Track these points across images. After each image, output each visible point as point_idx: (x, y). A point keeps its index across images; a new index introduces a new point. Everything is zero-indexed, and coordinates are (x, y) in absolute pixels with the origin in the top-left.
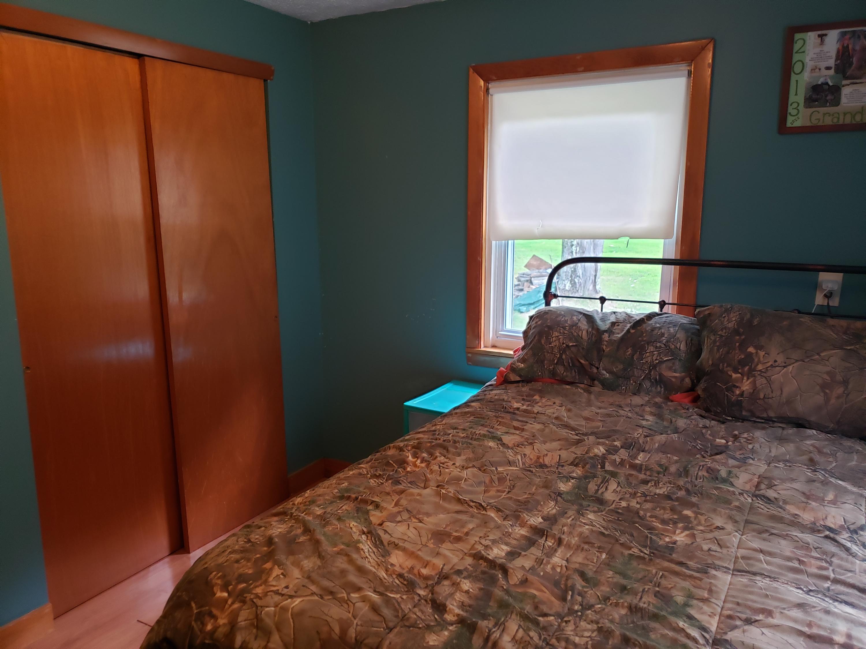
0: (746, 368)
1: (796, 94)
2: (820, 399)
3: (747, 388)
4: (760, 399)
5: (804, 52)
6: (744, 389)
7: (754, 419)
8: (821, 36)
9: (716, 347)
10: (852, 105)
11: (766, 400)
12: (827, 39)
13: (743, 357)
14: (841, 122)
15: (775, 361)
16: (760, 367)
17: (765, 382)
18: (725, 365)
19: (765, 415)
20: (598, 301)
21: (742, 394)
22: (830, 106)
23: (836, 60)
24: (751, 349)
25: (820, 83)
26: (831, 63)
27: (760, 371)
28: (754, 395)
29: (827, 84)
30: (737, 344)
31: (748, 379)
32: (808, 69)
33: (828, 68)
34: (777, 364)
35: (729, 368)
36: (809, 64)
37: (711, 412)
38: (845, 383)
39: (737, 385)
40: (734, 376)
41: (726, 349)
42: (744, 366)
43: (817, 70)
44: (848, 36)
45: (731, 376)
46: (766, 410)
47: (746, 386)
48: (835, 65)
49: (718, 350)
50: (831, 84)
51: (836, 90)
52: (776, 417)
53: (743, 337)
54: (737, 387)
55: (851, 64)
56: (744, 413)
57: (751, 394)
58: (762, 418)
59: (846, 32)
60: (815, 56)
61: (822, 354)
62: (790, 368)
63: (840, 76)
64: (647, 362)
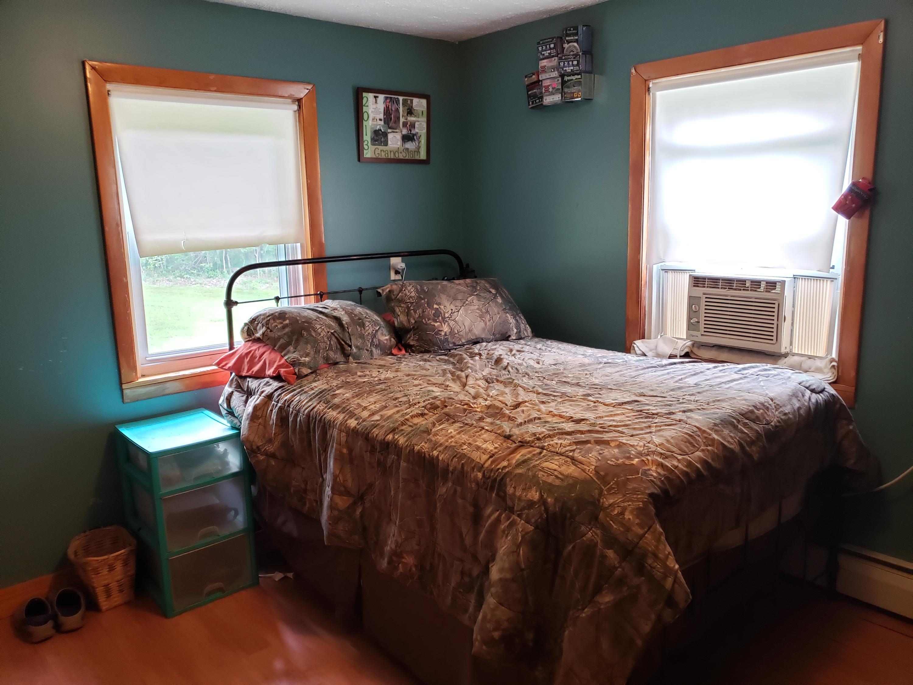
0: (440, 318)
1: (366, 135)
2: (482, 324)
3: (447, 329)
4: (456, 334)
5: (367, 106)
6: (445, 330)
7: (455, 347)
8: (376, 97)
9: (412, 311)
10: (394, 146)
11: (459, 333)
12: (378, 99)
13: (434, 312)
14: (389, 157)
15: (452, 310)
16: (447, 315)
17: (454, 323)
18: (427, 319)
19: (461, 343)
20: (274, 301)
21: (446, 335)
22: (383, 146)
23: (384, 115)
24: (435, 306)
25: (377, 129)
26: (382, 116)
27: (448, 317)
28: (452, 332)
29: (381, 130)
30: (426, 305)
31: (445, 324)
32: (371, 118)
33: (380, 120)
34: (453, 311)
35: (430, 321)
36: (371, 116)
37: (431, 351)
38: (487, 312)
39: (441, 329)
40: (436, 324)
41: (420, 310)
42: (438, 317)
43: (375, 120)
44: (388, 101)
45: (434, 325)
46: (460, 339)
47: (446, 329)
48: (384, 118)
49: (415, 312)
50: (383, 131)
51: (385, 135)
52: (467, 342)
53: (426, 300)
54: (441, 331)
55: (391, 119)
56: (450, 345)
57: (450, 332)
58: (458, 345)
59: (387, 97)
60: (373, 110)
61: (469, 300)
62: (461, 311)
63: (386, 125)
64: (369, 333)
